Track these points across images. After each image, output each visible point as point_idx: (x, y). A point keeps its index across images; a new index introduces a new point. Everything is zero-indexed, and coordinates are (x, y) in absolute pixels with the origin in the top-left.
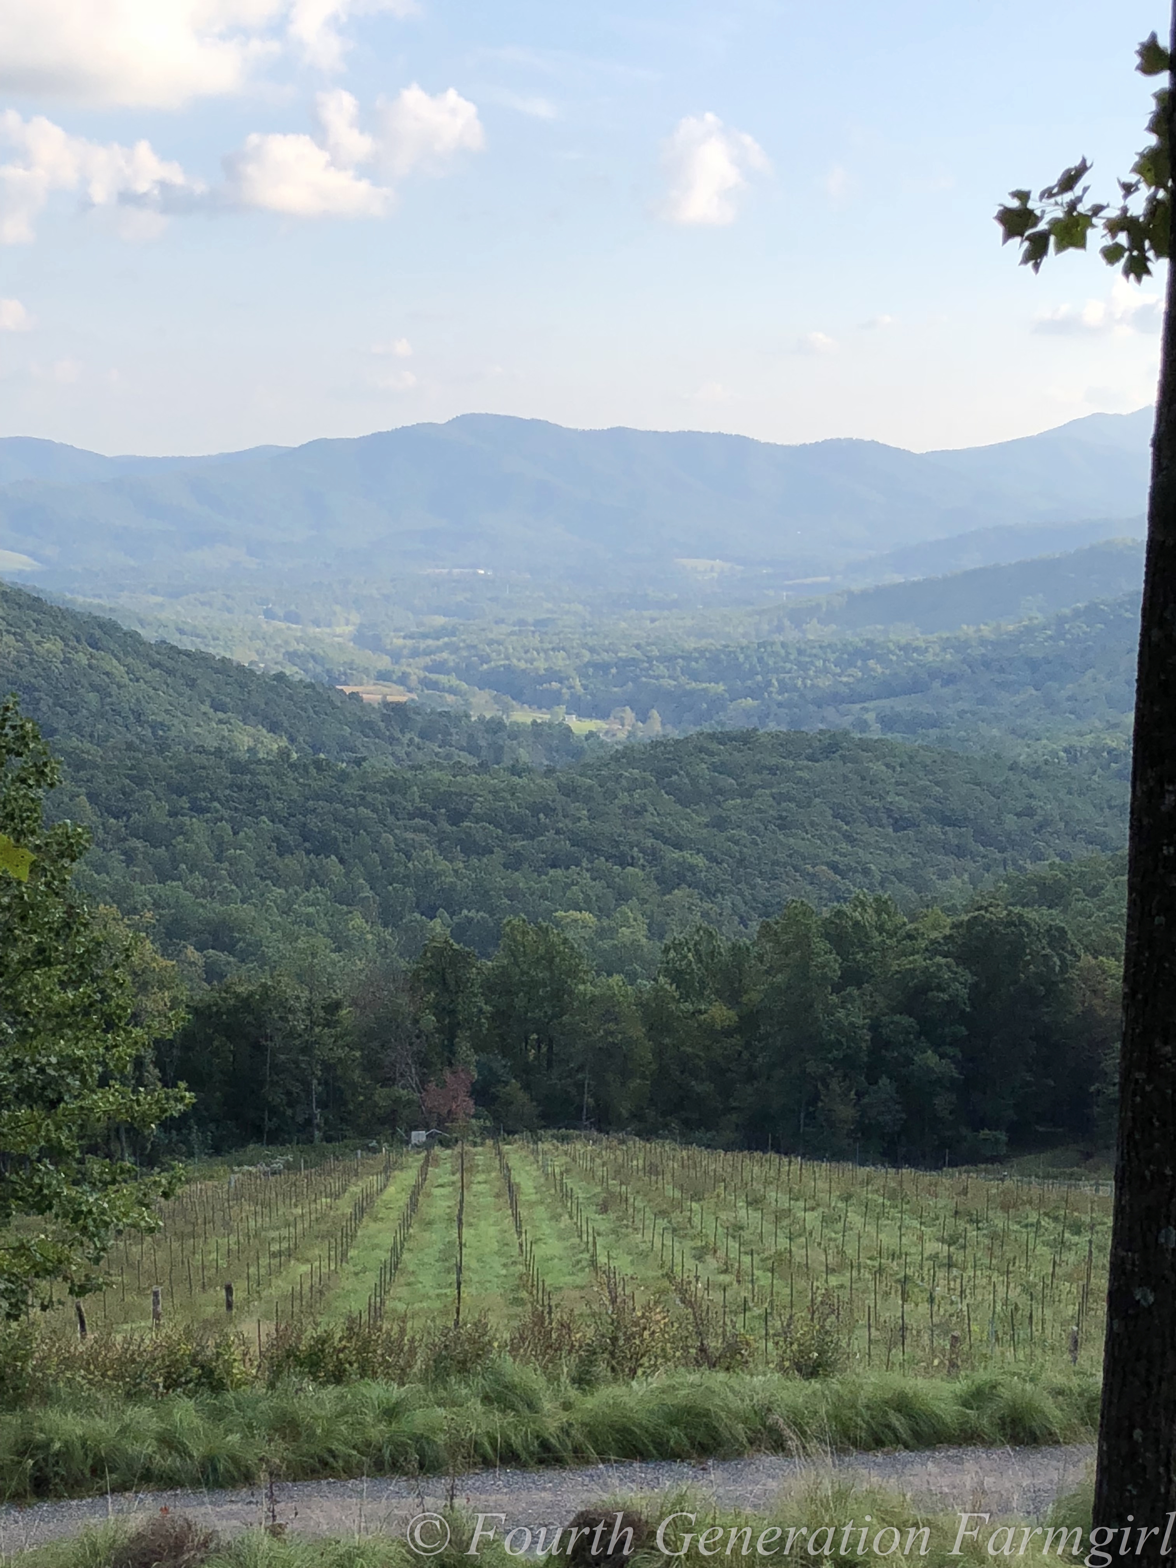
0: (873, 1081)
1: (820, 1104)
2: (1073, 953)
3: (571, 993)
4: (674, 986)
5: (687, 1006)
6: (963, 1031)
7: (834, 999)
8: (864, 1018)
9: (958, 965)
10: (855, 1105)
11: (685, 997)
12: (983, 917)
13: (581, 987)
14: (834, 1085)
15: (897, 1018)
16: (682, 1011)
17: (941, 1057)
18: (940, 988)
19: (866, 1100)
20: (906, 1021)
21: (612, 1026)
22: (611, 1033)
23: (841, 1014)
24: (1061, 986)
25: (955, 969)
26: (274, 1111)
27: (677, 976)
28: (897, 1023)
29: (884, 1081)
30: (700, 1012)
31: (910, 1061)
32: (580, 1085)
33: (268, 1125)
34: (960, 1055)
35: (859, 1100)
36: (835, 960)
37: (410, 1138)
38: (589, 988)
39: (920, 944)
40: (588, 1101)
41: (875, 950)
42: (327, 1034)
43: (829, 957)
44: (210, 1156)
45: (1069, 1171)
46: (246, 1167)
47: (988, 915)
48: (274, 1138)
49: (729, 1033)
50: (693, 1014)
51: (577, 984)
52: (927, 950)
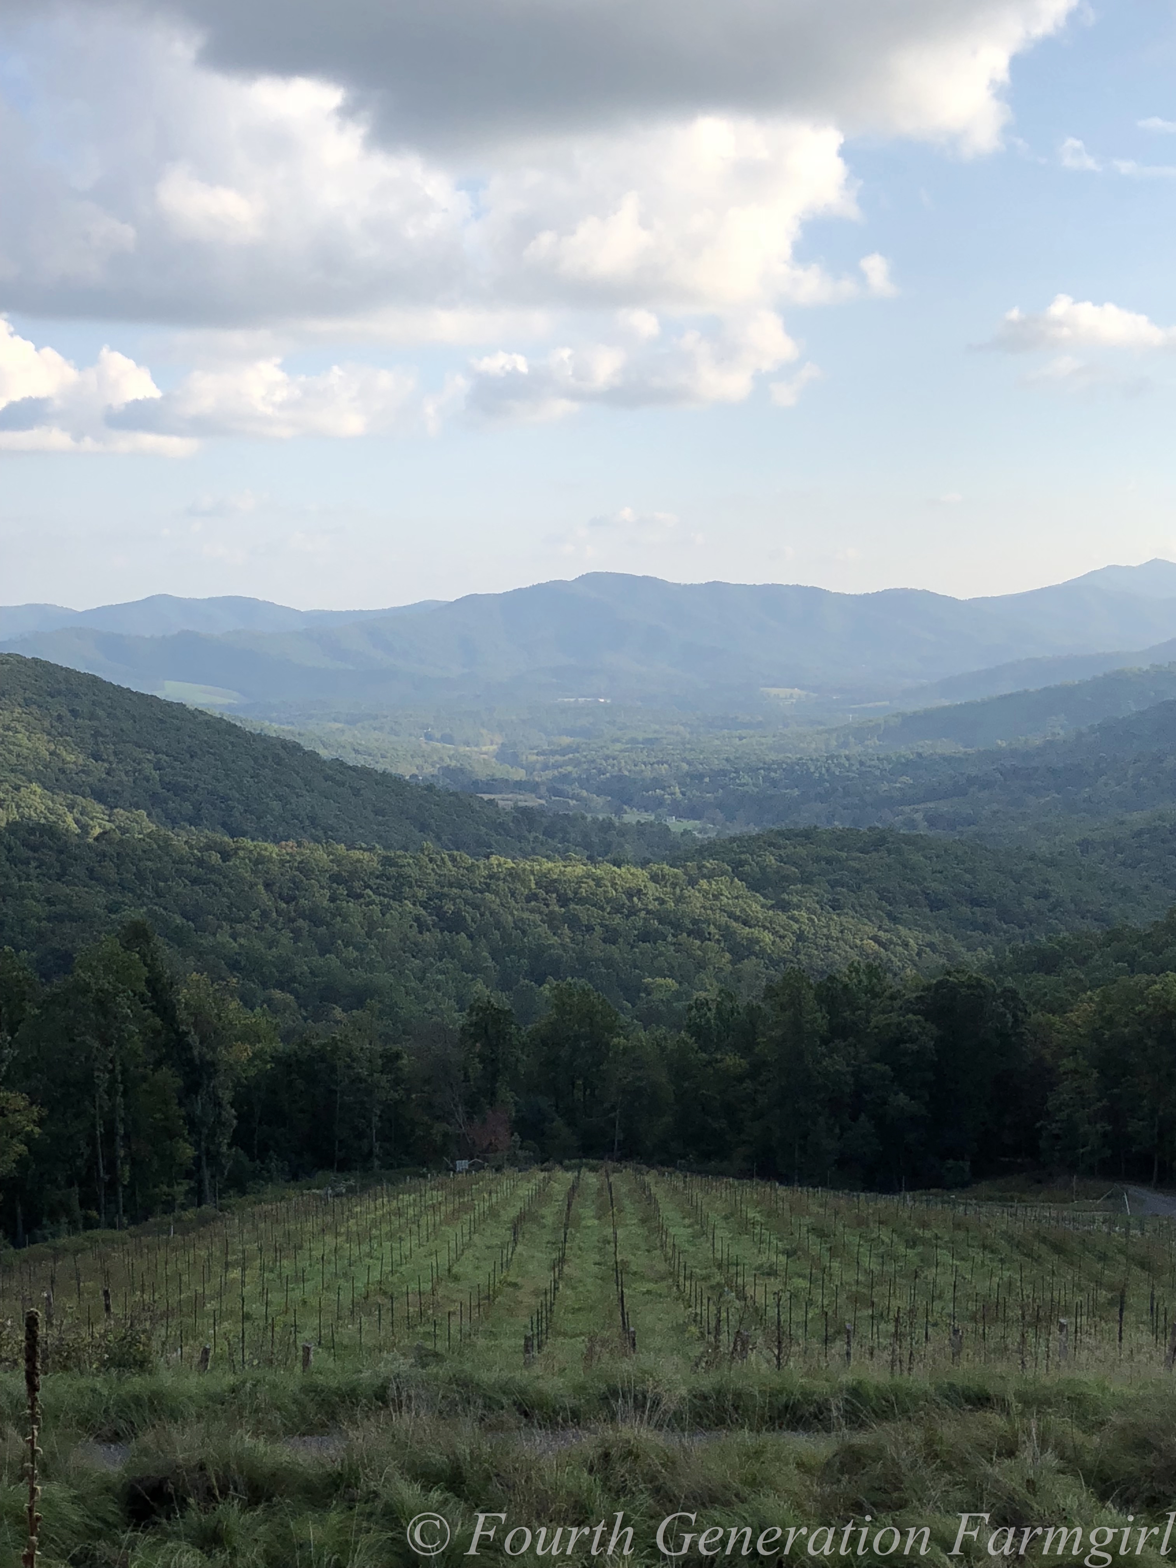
0: (854, 1118)
1: (810, 1138)
2: (1024, 1011)
3: (608, 1045)
4: (693, 1039)
5: (706, 1056)
6: (931, 1076)
7: (823, 1049)
9: (926, 1020)
10: (839, 1138)
11: (703, 1049)
12: (948, 981)
13: (616, 1040)
14: (821, 1121)
15: (875, 1065)
16: (699, 1060)
17: (912, 1098)
18: (911, 1041)
19: (848, 1134)
20: (881, 1067)
21: (639, 1073)
22: (638, 1079)
23: (826, 1062)
24: (1013, 1038)
25: (924, 1025)
26: (343, 1144)
27: (698, 1031)
28: (874, 1070)
31: (884, 1101)
32: (612, 1122)
33: (338, 1155)
34: (928, 1097)
36: (823, 1017)
37: (455, 1166)
38: (622, 1041)
39: (898, 1003)
40: (619, 1136)
41: (861, 1009)
42: (384, 1080)
43: (818, 1014)
44: (288, 1181)
45: (1008, 1194)
46: (314, 1191)
47: (951, 979)
48: (344, 1166)
49: (740, 1079)
50: (709, 1063)
51: (612, 1037)
52: (901, 1008)
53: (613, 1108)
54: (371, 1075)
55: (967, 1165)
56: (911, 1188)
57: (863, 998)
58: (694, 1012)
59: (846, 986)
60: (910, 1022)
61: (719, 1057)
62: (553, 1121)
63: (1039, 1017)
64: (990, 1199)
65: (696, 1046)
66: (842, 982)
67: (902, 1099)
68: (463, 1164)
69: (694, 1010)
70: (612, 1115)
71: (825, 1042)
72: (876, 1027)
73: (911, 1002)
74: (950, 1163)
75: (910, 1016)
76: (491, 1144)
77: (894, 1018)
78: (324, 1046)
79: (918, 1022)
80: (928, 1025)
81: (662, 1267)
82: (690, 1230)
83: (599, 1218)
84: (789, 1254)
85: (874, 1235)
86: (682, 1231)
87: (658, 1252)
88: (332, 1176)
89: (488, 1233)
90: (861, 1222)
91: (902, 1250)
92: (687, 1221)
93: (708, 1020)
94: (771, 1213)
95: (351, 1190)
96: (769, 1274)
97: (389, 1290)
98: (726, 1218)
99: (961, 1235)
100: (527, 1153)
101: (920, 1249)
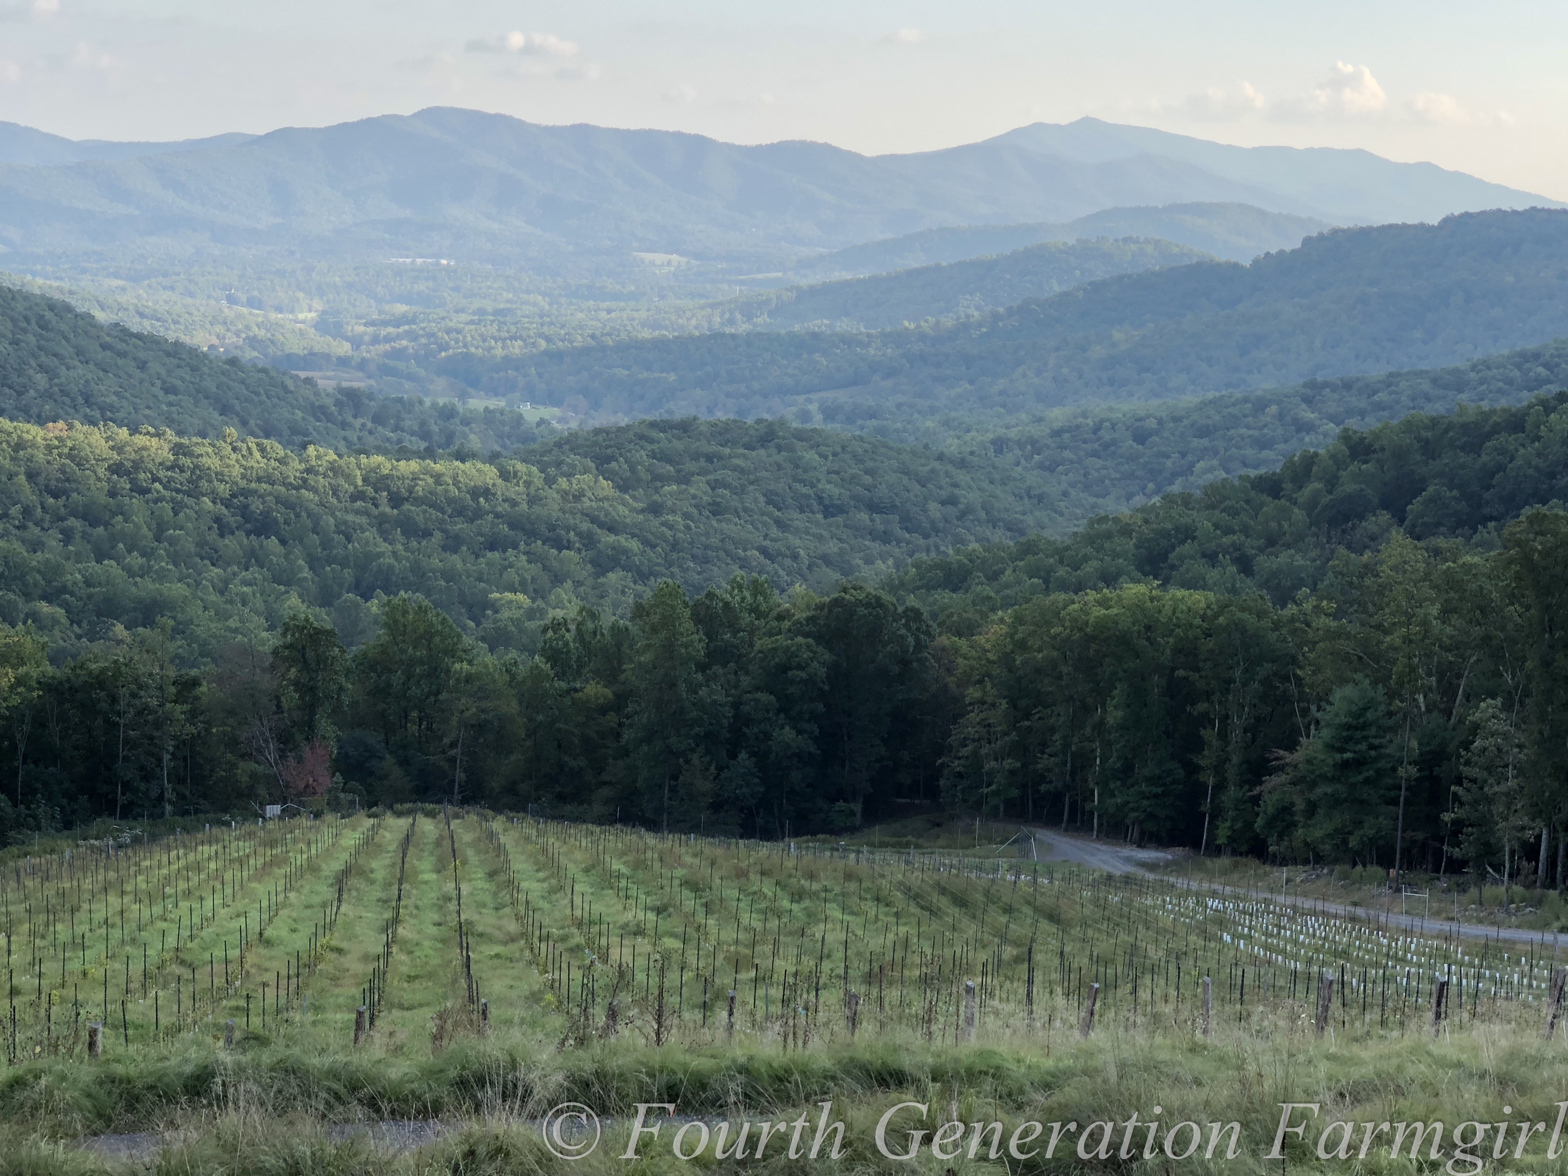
0: (733, 756)
1: (681, 778)
2: (928, 633)
3: (448, 671)
4: (549, 665)
5: (563, 685)
6: (821, 707)
7: (700, 676)
8: (728, 695)
9: (818, 644)
10: (715, 779)
11: (560, 676)
12: (844, 599)
13: (457, 666)
14: (695, 759)
15: (759, 695)
16: (556, 689)
17: (799, 732)
18: (800, 667)
19: (725, 774)
20: (765, 697)
21: (485, 704)
22: (483, 711)
23: (703, 692)
24: (915, 664)
25: (815, 649)
26: (127, 786)
27: (554, 656)
28: (757, 701)
29: (743, 755)
30: (576, 690)
31: (768, 736)
32: (453, 760)
33: (121, 799)
34: (817, 731)
35: (719, 775)
36: (700, 640)
37: (264, 811)
38: (465, 666)
39: (786, 624)
40: (460, 776)
41: (743, 631)
42: (179, 711)
43: (696, 637)
44: (58, 830)
45: (904, 840)
46: (92, 841)
47: (847, 597)
48: (128, 813)
49: (604, 710)
50: (568, 692)
51: (454, 663)
52: (789, 630)
53: (453, 745)
54: (161, 705)
55: (857, 807)
56: (796, 833)
57: (746, 618)
58: (550, 633)
59: (727, 604)
60: (800, 646)
61: (578, 685)
62: (382, 758)
63: (944, 640)
64: (883, 845)
65: (552, 673)
66: (722, 600)
67: (788, 734)
68: (273, 810)
69: (550, 631)
70: (453, 752)
71: (702, 667)
72: (760, 652)
73: (801, 623)
74: (841, 805)
75: (800, 639)
76: (307, 786)
77: (782, 641)
78: (103, 671)
79: (808, 646)
80: (820, 649)
81: (513, 927)
82: (546, 885)
83: (439, 872)
84: (659, 911)
85: (755, 888)
86: (535, 886)
87: (507, 910)
88: (114, 824)
89: (306, 890)
90: (741, 874)
91: (786, 904)
92: (541, 875)
93: (566, 644)
94: (639, 865)
95: (136, 841)
96: (635, 934)
97: (188, 958)
98: (587, 871)
99: (852, 886)
100: (350, 796)
101: (806, 903)
